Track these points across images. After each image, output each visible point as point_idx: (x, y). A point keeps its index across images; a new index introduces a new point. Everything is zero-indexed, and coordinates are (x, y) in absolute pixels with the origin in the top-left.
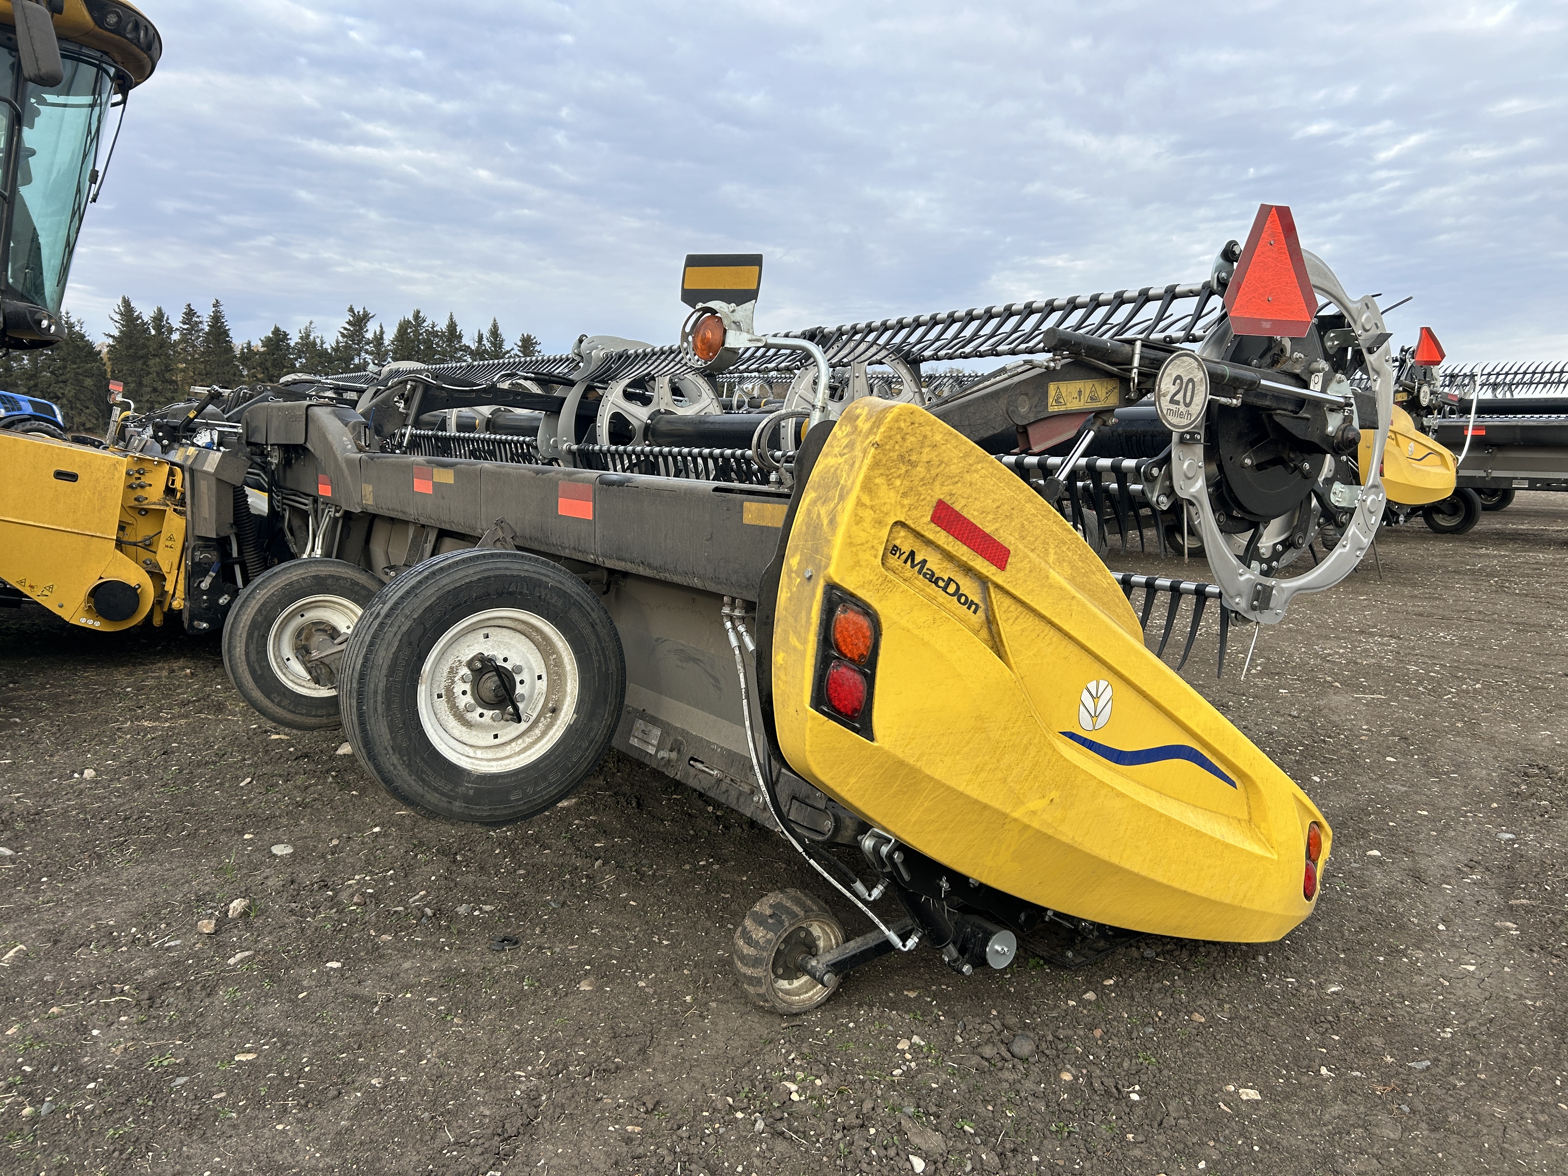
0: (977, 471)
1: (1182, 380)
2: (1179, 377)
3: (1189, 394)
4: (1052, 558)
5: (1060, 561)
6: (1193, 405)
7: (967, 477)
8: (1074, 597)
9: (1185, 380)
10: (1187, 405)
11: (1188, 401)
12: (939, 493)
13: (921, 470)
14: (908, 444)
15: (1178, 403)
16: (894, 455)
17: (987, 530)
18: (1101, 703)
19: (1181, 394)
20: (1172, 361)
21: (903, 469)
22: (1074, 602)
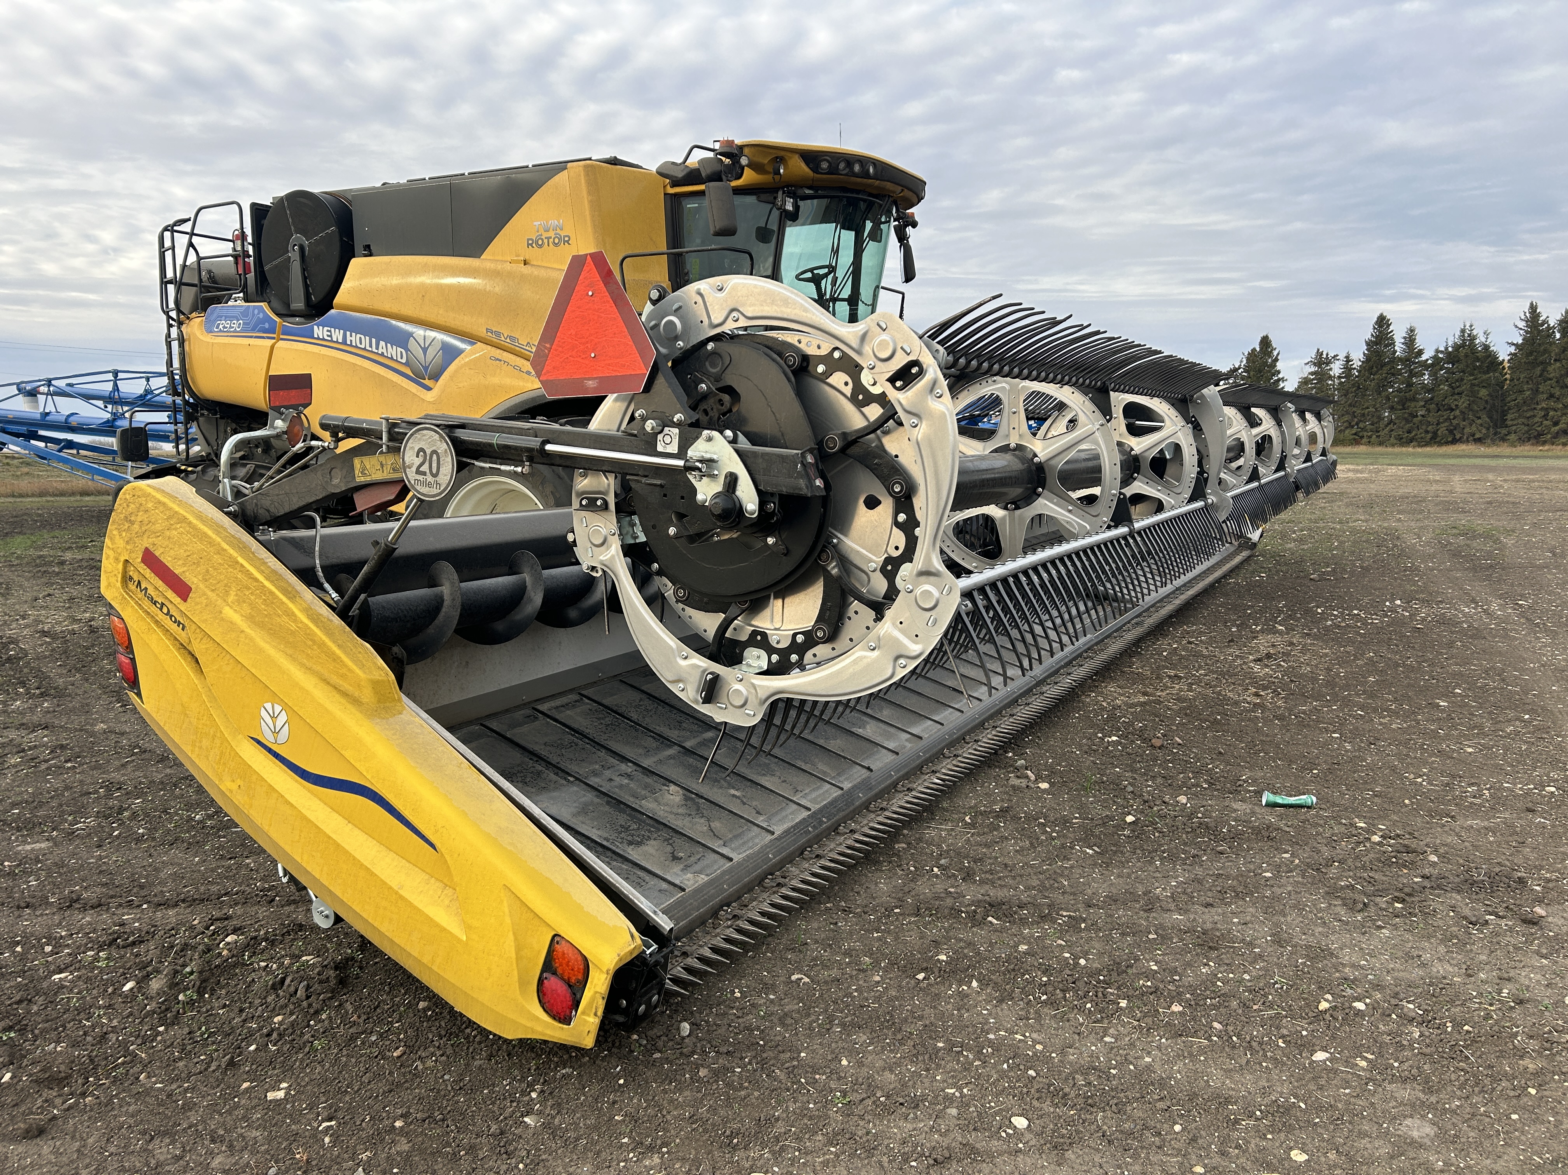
0: (176, 529)
1: (425, 452)
2: (421, 450)
3: (434, 465)
4: (231, 599)
5: (239, 601)
6: (440, 475)
7: (168, 533)
8: (242, 631)
9: (428, 452)
10: (434, 476)
11: (434, 471)
12: (146, 543)
13: (136, 527)
14: (130, 509)
15: (424, 474)
16: (122, 516)
17: (176, 572)
18: (279, 724)
19: (427, 464)
20: (412, 435)
21: (127, 525)
22: (242, 635)
